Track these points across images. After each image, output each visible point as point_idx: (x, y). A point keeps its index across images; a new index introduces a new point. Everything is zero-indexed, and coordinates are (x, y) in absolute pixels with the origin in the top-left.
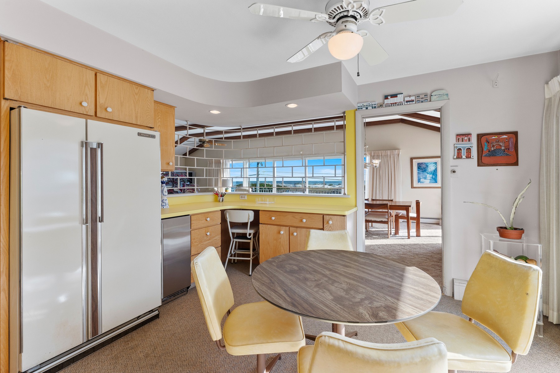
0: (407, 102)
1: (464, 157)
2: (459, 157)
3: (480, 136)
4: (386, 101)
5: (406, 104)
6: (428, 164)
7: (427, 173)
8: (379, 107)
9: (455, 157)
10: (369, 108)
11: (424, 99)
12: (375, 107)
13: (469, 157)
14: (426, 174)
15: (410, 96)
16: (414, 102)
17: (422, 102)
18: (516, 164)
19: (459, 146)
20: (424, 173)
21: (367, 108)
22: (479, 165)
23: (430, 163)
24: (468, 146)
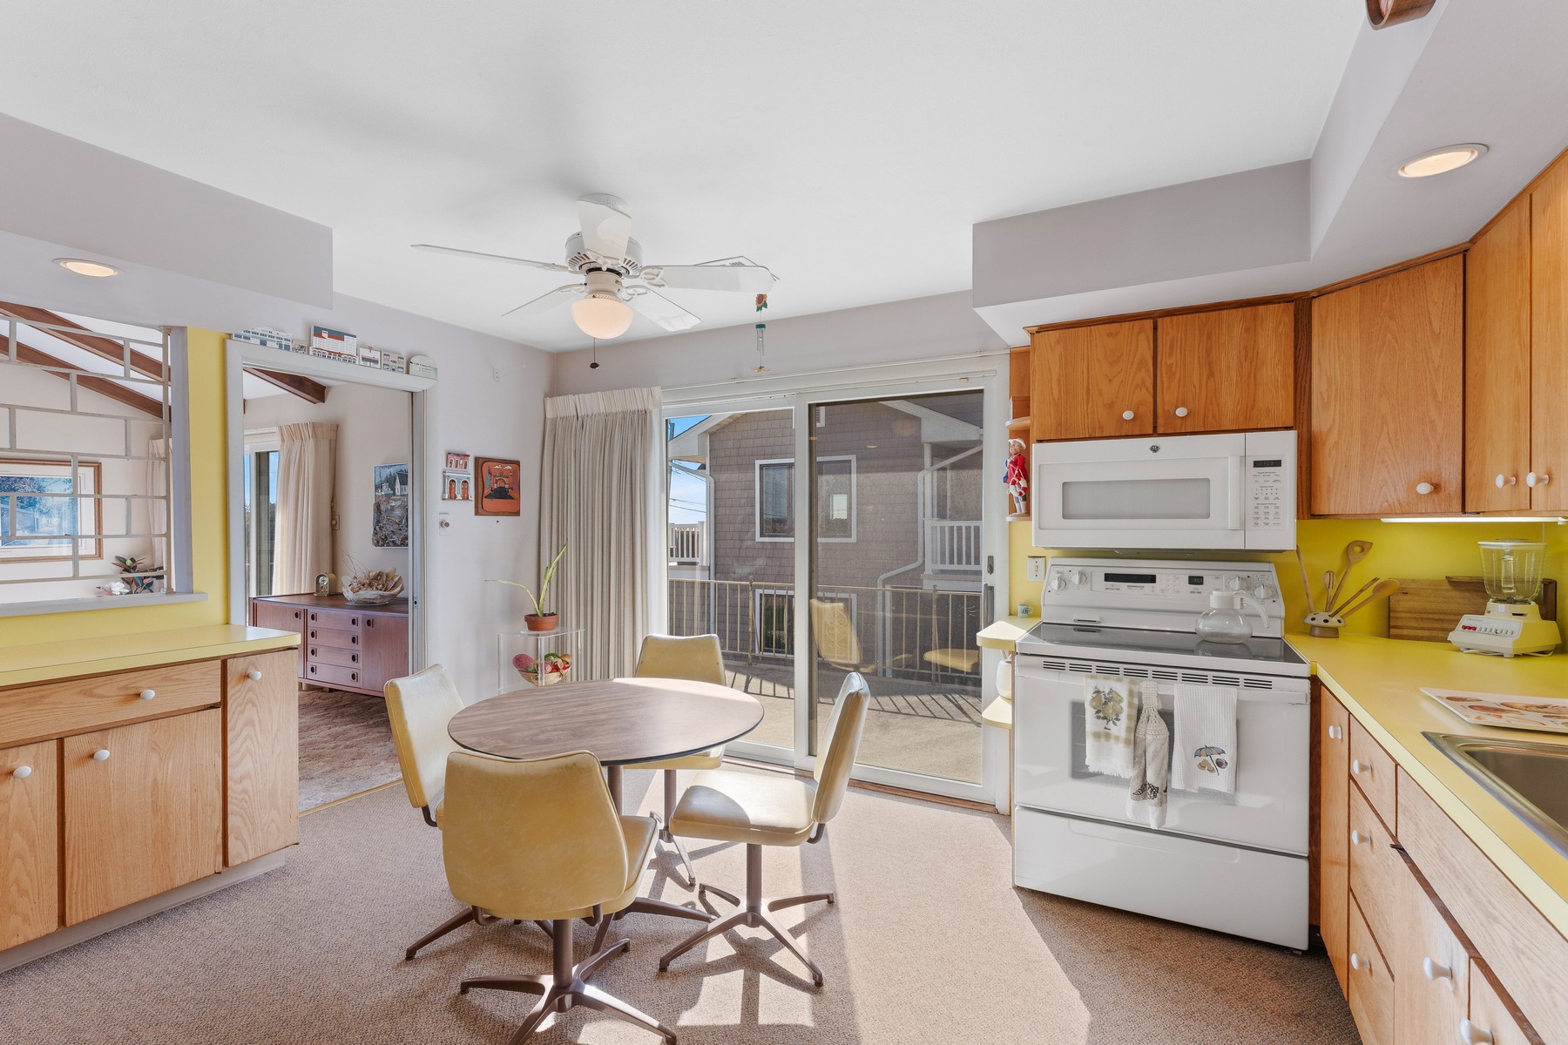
0: (365, 359)
1: (459, 497)
2: (453, 497)
3: (477, 459)
4: (316, 342)
5: (362, 363)
6: (44, 484)
7: (41, 512)
8: (296, 350)
9: (447, 496)
10: (268, 343)
11: (397, 365)
12: (287, 348)
13: (466, 498)
14: (37, 515)
15: (370, 349)
16: (378, 366)
17: (393, 370)
18: (517, 513)
19: (452, 475)
20: (30, 511)
21: (263, 343)
22: (477, 513)
23: (50, 481)
24: (464, 476)
